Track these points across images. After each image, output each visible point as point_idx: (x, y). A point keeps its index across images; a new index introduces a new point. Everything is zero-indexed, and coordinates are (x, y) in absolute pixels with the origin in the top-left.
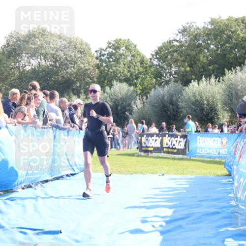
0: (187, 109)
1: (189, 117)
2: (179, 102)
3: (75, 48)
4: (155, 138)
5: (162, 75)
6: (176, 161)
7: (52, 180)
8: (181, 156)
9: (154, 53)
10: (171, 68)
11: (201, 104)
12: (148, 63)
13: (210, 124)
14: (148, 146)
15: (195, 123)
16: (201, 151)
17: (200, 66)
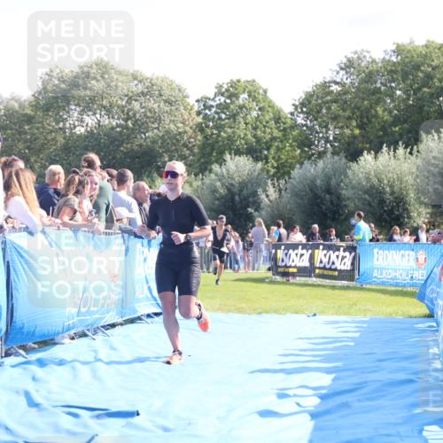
0: (356, 201)
1: (359, 215)
2: (342, 189)
3: (161, 95)
4: (300, 251)
5: (314, 144)
6: (337, 292)
7: (121, 324)
8: (345, 283)
9: (297, 103)
10: (328, 129)
11: (380, 193)
12: (289, 121)
13: (397, 228)
14: (288, 265)
16: (381, 274)
17: (378, 127)
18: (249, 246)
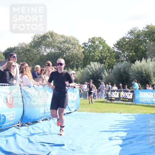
0: (134, 76)
1: (135, 81)
2: (130, 72)
3: (70, 42)
4: (116, 92)
5: (120, 58)
6: (128, 106)
8: (130, 103)
10: (124, 53)
11: (142, 73)
12: (112, 50)
13: (148, 85)
14: (112, 97)
15: (139, 84)
16: (142, 100)
17: (141, 52)
18: (99, 91)
